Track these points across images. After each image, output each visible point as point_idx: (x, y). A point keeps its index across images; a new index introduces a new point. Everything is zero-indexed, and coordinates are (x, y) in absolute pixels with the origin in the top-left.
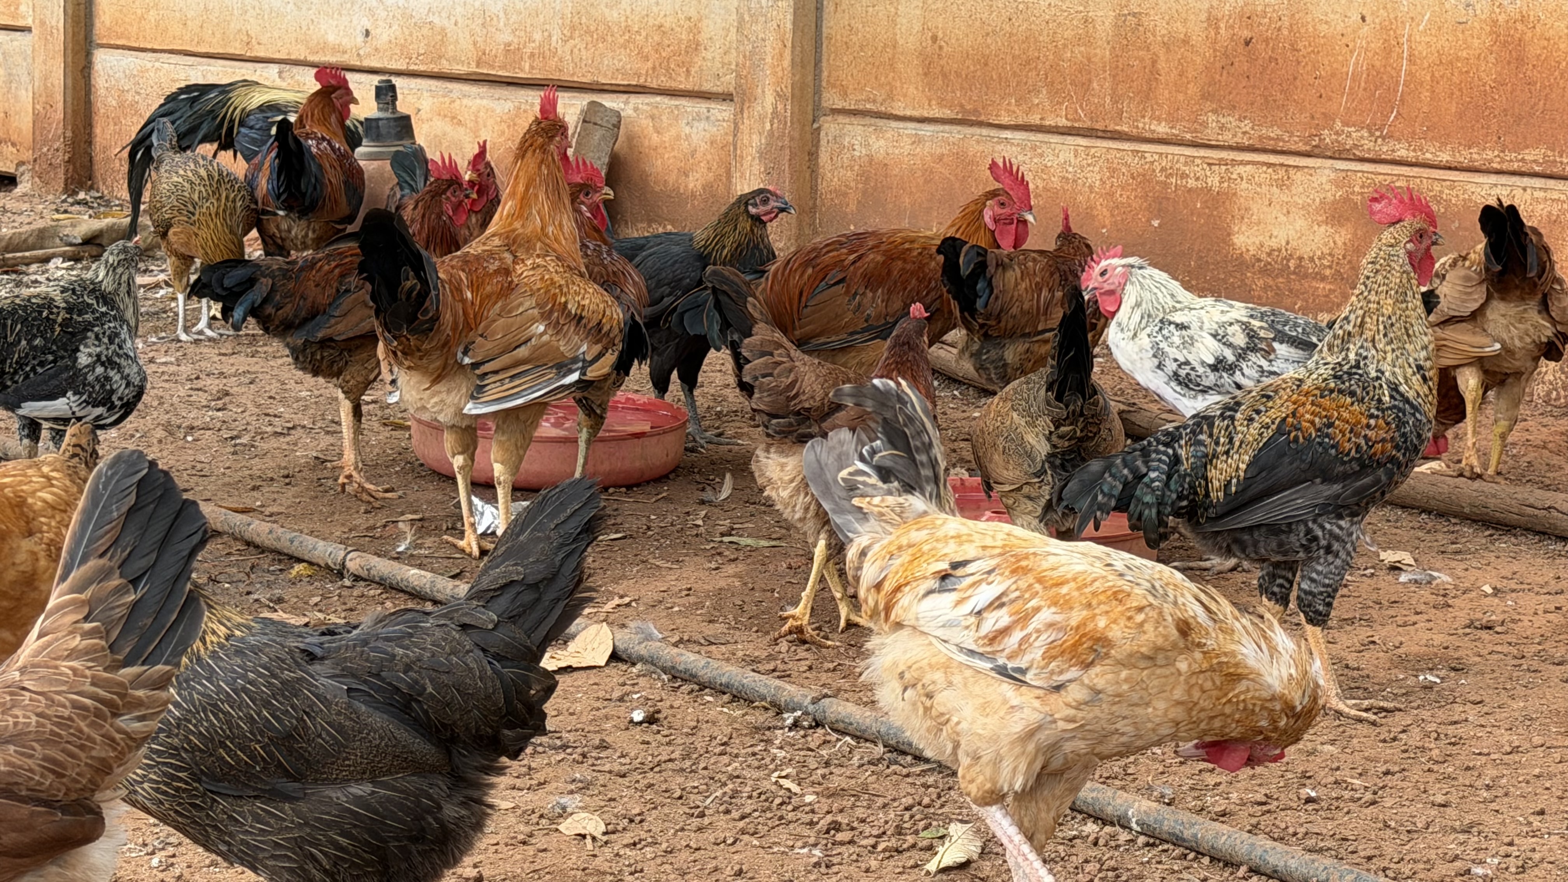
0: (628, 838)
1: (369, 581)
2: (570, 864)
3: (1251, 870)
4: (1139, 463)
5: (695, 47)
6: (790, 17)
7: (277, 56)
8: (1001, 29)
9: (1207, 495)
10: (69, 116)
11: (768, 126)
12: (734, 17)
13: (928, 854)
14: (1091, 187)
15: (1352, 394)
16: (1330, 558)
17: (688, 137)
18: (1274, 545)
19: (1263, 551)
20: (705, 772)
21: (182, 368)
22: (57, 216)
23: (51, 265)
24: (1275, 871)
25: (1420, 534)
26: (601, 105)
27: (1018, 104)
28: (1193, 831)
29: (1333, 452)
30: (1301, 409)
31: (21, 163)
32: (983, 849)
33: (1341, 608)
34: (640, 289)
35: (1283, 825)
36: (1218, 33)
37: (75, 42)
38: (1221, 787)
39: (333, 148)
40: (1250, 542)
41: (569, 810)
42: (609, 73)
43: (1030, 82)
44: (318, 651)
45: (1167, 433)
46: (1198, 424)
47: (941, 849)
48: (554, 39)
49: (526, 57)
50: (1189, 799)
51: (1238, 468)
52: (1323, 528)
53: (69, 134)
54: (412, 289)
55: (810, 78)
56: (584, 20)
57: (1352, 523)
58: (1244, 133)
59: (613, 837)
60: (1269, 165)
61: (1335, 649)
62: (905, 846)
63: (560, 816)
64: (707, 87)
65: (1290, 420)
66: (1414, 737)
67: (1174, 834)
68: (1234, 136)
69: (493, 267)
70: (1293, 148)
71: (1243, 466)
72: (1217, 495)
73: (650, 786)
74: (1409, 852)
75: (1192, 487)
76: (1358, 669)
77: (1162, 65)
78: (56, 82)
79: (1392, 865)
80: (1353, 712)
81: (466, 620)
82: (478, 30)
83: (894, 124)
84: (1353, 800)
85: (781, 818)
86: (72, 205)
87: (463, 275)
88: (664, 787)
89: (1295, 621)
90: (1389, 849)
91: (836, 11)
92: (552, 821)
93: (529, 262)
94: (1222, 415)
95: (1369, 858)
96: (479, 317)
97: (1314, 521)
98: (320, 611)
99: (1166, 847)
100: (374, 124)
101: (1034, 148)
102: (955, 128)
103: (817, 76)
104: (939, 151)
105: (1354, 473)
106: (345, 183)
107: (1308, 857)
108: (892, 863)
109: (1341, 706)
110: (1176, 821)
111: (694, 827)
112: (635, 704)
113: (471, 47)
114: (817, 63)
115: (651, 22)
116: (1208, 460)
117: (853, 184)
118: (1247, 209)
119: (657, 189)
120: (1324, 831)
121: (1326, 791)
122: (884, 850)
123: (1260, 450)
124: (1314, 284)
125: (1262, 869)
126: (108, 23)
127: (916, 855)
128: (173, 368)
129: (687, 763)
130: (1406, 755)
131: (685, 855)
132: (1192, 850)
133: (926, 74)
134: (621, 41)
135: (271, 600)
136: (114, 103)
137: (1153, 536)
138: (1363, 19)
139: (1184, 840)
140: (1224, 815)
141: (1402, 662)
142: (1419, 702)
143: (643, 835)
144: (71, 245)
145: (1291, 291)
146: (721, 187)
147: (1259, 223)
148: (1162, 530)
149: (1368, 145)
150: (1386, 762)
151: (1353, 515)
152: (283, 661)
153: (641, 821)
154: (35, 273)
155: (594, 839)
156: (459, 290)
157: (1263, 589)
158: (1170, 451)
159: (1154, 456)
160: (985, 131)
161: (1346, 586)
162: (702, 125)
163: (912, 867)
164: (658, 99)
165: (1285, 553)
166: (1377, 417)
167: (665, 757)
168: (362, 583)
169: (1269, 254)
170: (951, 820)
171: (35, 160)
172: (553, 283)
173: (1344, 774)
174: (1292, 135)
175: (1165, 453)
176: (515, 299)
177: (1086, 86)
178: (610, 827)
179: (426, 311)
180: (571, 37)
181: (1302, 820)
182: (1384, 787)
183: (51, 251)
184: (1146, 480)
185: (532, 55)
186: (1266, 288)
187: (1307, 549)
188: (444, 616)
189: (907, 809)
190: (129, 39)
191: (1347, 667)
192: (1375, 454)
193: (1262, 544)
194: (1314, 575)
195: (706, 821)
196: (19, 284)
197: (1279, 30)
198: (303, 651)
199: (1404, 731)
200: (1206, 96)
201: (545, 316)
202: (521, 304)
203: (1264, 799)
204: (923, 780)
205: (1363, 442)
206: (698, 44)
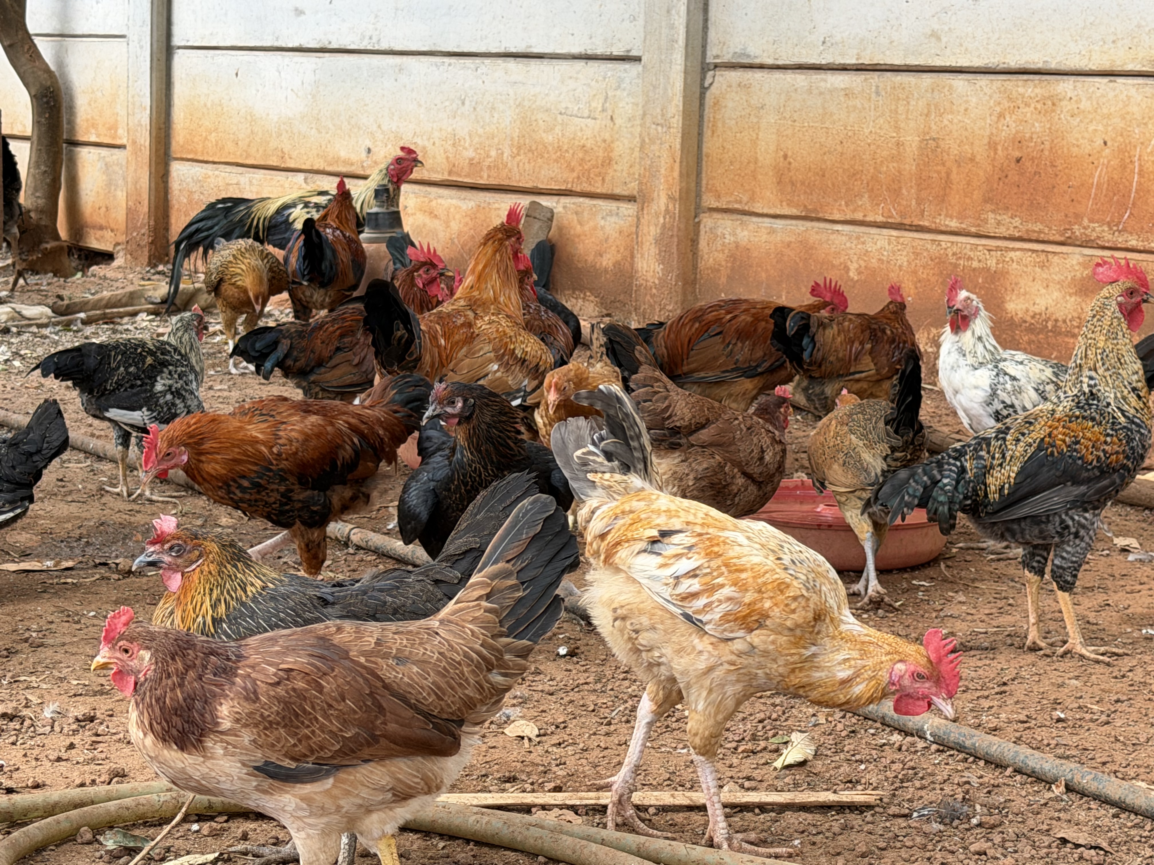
0: (555, 739)
1: (367, 549)
2: (512, 757)
3: (1015, 771)
4: (935, 472)
5: (608, 161)
6: (679, 140)
7: (303, 167)
8: (835, 150)
9: (986, 495)
10: (153, 210)
11: (661, 220)
12: (638, 139)
13: (775, 755)
14: (900, 267)
15: (1093, 419)
16: (1077, 541)
17: (603, 228)
18: (1036, 532)
19: (1028, 537)
20: (612, 693)
21: (233, 394)
22: (143, 283)
23: (138, 318)
24: (1034, 772)
25: (1144, 525)
26: (539, 204)
27: (847, 205)
28: (973, 741)
29: (1080, 462)
30: (1055, 432)
31: (117, 244)
32: (816, 752)
33: (1084, 579)
34: (567, 338)
35: (1040, 738)
36: (996, 153)
37: (157, 156)
38: (993, 710)
39: (344, 235)
40: (1018, 531)
41: (512, 718)
42: (545, 181)
43: (856, 189)
44: (330, 598)
45: (955, 450)
46: (979, 444)
47: (785, 752)
48: (505, 155)
49: (485, 168)
50: (970, 718)
51: (1009, 476)
52: (1073, 519)
53: (152, 223)
54: (402, 337)
55: (693, 185)
56: (527, 141)
57: (1095, 515)
58: (1015, 227)
59: (544, 738)
60: (1033, 251)
61: (1080, 609)
62: (759, 749)
63: (506, 722)
64: (618, 191)
65: (1047, 439)
66: (1138, 675)
67: (958, 743)
68: (1008, 229)
69: (460, 321)
70: (1051, 238)
71: (1013, 475)
72: (994, 496)
73: (571, 702)
74: (1134, 759)
75: (975, 490)
76: (1096, 624)
77: (954, 176)
78: (143, 185)
79: (1121, 769)
80: (1093, 656)
81: (438, 577)
82: (450, 148)
83: (755, 219)
84: (1092, 720)
85: (667, 727)
86: (154, 274)
87: (438, 327)
88: (581, 703)
89: (1050, 588)
90: (1119, 757)
91: (712, 136)
92: (499, 726)
93: (486, 318)
94: (996, 437)
95: (1104, 764)
96: (449, 358)
97: (1067, 514)
98: (331, 571)
99: (952, 752)
100: (373, 217)
101: (858, 238)
102: (800, 223)
103: (698, 183)
104: (788, 239)
105: (1097, 477)
106: (353, 261)
107: (1058, 761)
108: (749, 761)
109: (1084, 652)
110: (960, 734)
111: (602, 732)
112: (560, 642)
113: (444, 161)
114: (699, 174)
115: (577, 143)
116: (986, 470)
117: (723, 263)
118: (1016, 284)
119: (580, 266)
120: (1071, 743)
121: (1072, 713)
122: (743, 752)
123: (1026, 462)
124: (1066, 340)
125: (1024, 771)
126: (181, 143)
127: (767, 756)
128: (226, 394)
129: (599, 686)
130: (1132, 688)
131: (596, 752)
132: (971, 755)
133: (778, 183)
134: (554, 157)
135: (295, 563)
136: (185, 201)
137: (945, 526)
138: (1105, 143)
139: (965, 748)
140: (995, 730)
141: (1130, 619)
142: (1142, 649)
143: (566, 737)
144: (153, 303)
145: (1049, 344)
146: (627, 264)
147: (1025, 294)
148: (952, 522)
149: (1108, 237)
150: (1117, 693)
151: (1095, 508)
152: (305, 605)
153: (565, 727)
154: (127, 324)
155: (530, 740)
156: (435, 338)
157: (1026, 564)
158: (958, 463)
159: (946, 467)
160: (822, 225)
161: (1088, 563)
162: (613, 219)
163: (763, 764)
164: (581, 200)
165: (1044, 539)
166: (1112, 435)
167: (582, 681)
168: (362, 552)
169: (1033, 317)
170: (793, 730)
171: (127, 242)
172: (505, 334)
173: (1086, 702)
174: (1050, 229)
175: (954, 465)
176: (477, 344)
177: (897, 193)
178: (542, 731)
179: (412, 354)
180: (518, 154)
181: (1054, 735)
182: (1115, 711)
183: (137, 308)
184: (940, 484)
185: (489, 167)
186: (1030, 342)
187: (1061, 535)
188: (421, 574)
189: (760, 721)
190: (196, 154)
191: (1088, 622)
192: (1111, 463)
193: (1027, 532)
194: (1064, 554)
195: (612, 728)
196: (115, 331)
197: (1042, 151)
198: (319, 598)
199: (1130, 671)
200: (987, 200)
201: (499, 358)
202: (482, 349)
203: (1025, 719)
204: (772, 701)
205: (1102, 455)
206: (611, 160)
